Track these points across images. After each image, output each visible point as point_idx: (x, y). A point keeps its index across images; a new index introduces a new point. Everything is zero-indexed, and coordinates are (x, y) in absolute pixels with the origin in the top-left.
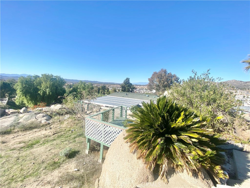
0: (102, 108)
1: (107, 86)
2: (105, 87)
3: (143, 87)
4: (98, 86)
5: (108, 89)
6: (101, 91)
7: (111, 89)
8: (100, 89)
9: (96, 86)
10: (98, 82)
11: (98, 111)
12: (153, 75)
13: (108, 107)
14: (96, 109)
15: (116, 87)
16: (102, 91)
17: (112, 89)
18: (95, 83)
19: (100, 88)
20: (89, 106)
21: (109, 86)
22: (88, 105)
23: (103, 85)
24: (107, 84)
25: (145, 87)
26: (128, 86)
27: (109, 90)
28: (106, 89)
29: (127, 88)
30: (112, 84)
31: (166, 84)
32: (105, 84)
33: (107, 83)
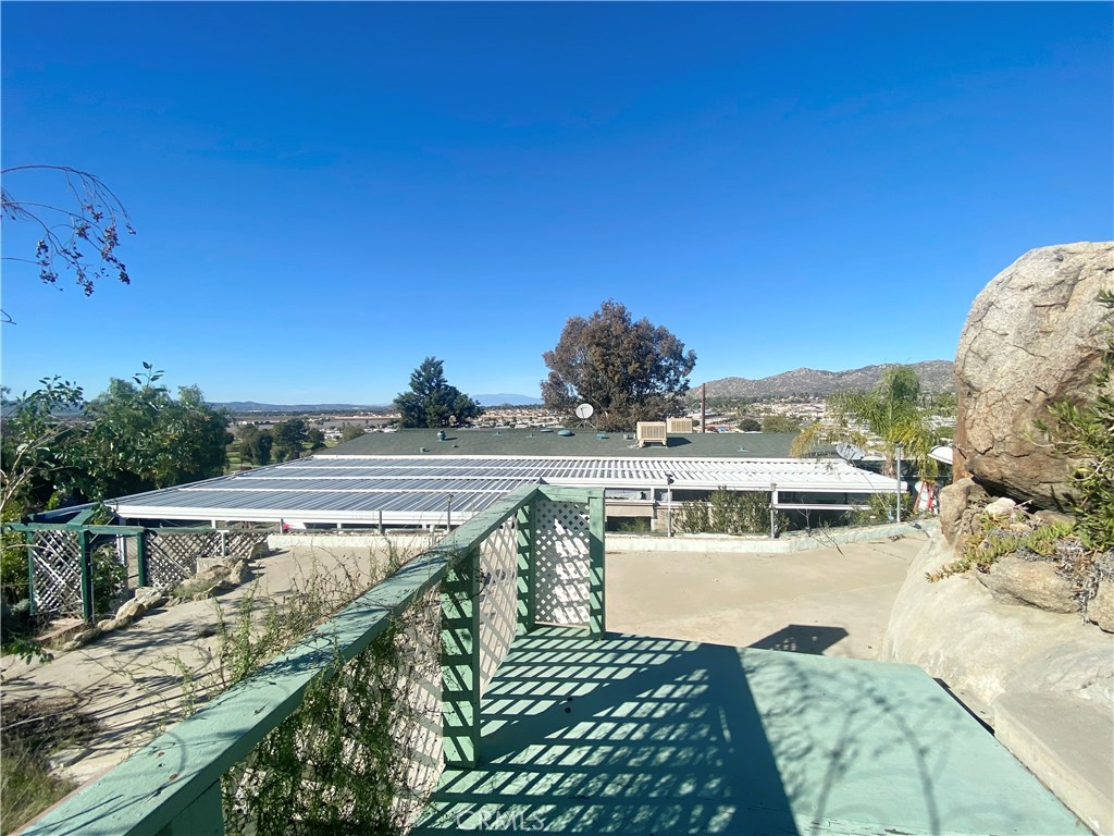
0: (273, 542)
1: (312, 422)
2: (300, 425)
3: (493, 416)
4: (261, 428)
5: (321, 436)
6: (275, 448)
7: (338, 438)
8: (270, 440)
9: (250, 426)
10: (258, 405)
11: (234, 578)
12: (568, 333)
13: (328, 528)
14: (219, 561)
15: (363, 424)
16: (287, 451)
17: (341, 435)
18: (242, 414)
19: (273, 434)
20: (158, 540)
21: (325, 423)
22: (144, 537)
23: (291, 418)
24: (311, 413)
25: (505, 415)
26: (438, 402)
27: (323, 440)
28: (305, 438)
29: (431, 409)
30: (337, 413)
31: (635, 371)
32: (299, 414)
33: (313, 411)
